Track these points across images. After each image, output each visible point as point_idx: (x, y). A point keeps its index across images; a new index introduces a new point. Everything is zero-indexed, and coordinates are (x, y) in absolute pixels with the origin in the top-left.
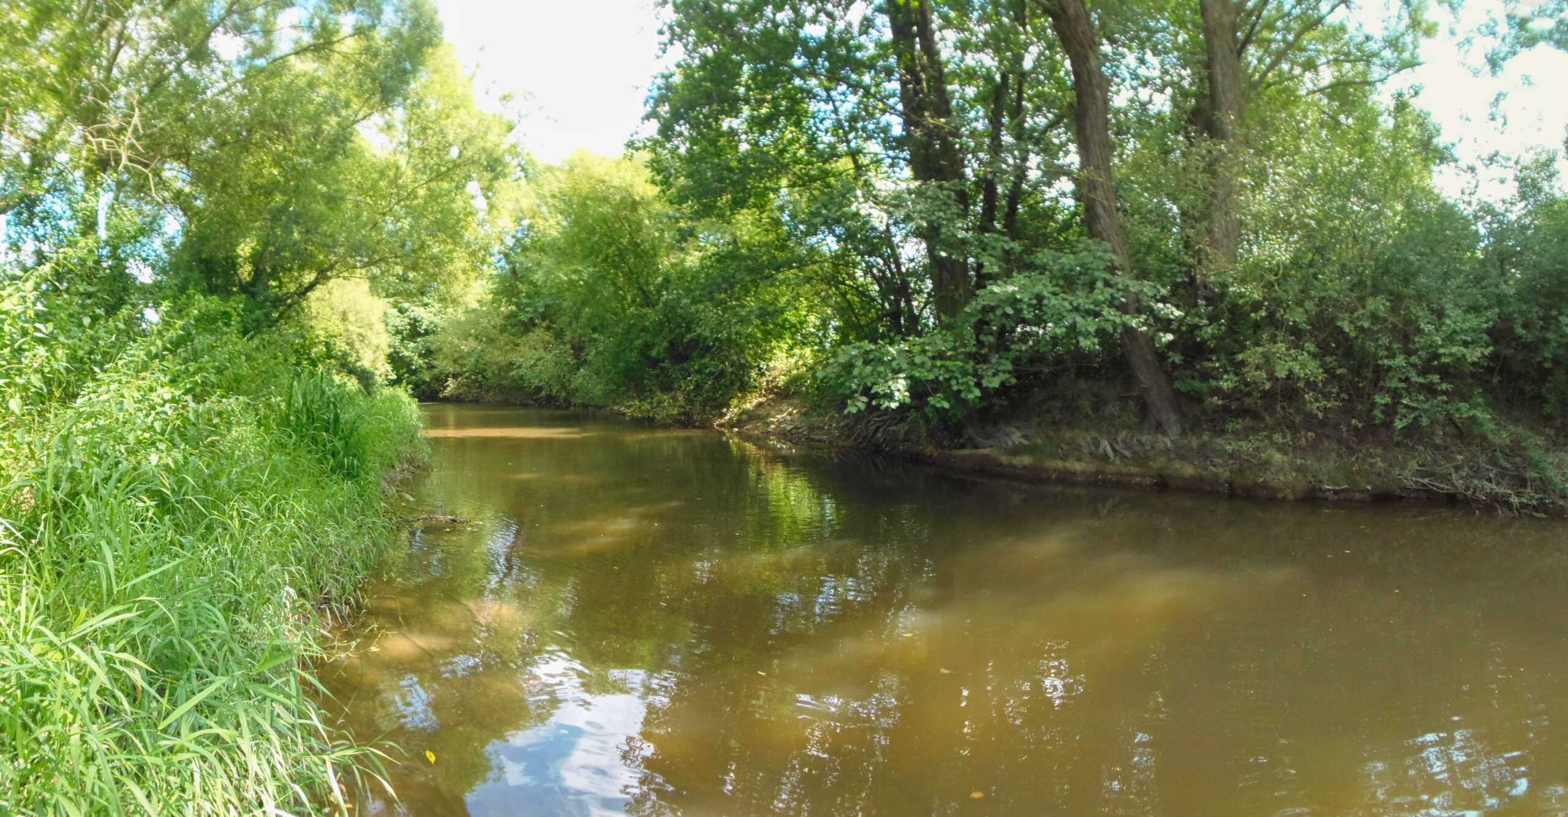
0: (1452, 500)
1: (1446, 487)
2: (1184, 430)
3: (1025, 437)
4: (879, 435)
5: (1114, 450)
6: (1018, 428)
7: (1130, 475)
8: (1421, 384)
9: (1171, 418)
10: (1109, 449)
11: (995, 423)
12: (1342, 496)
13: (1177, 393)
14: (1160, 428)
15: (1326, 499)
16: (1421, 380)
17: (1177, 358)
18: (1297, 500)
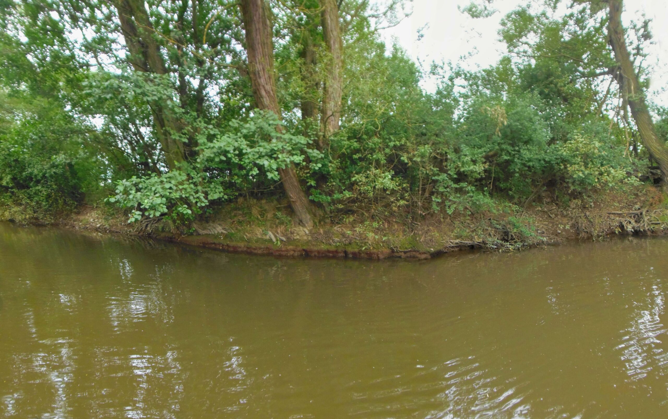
0: (473, 249)
1: (468, 242)
2: (315, 223)
3: (224, 229)
4: (148, 228)
5: (276, 237)
6: (220, 224)
7: (287, 251)
8: (456, 188)
9: (307, 217)
10: (273, 237)
11: (207, 222)
12: (408, 254)
13: (312, 202)
14: (301, 223)
15: (400, 257)
16: (456, 186)
17: (313, 183)
18: (385, 259)
